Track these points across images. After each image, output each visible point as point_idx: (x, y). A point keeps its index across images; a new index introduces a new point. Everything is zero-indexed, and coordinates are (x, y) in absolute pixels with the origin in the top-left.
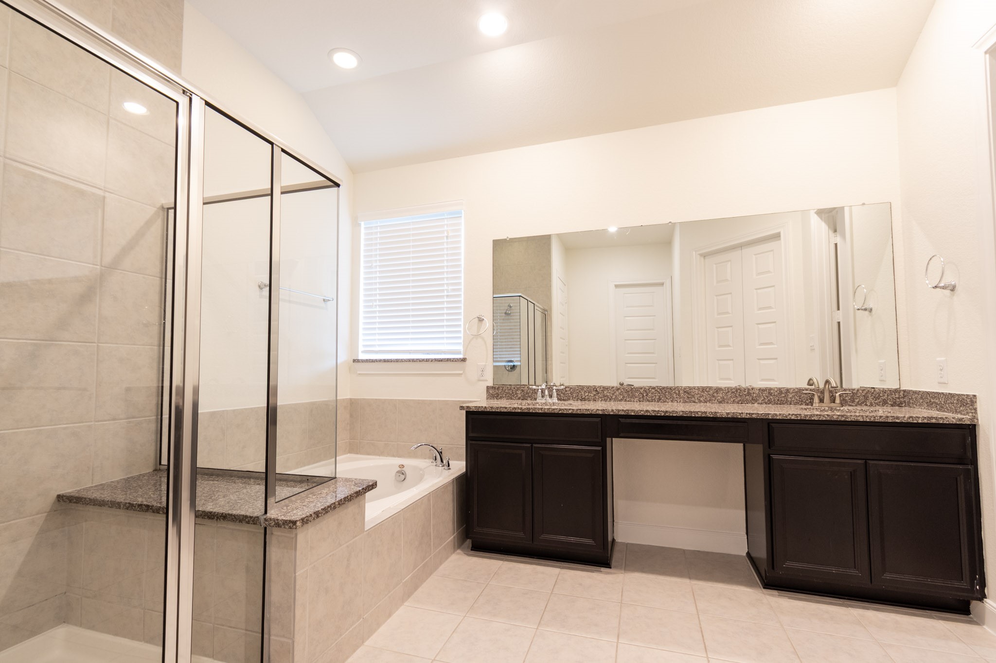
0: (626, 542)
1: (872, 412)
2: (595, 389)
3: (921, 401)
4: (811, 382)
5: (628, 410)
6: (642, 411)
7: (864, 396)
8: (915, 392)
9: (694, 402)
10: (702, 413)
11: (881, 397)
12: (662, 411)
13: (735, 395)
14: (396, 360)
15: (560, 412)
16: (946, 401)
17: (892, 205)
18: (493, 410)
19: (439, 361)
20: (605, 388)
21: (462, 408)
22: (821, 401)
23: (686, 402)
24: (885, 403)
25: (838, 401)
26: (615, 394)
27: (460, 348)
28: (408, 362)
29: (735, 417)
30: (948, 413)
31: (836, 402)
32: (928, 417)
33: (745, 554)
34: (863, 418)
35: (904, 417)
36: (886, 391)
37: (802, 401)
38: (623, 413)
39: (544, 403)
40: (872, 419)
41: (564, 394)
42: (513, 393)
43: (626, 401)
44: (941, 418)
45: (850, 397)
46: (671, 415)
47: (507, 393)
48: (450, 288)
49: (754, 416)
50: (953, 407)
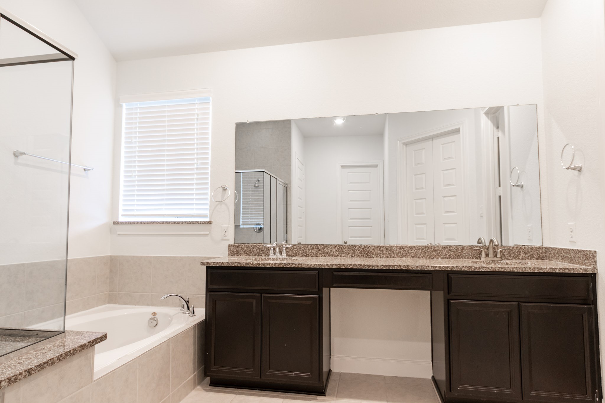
0: (340, 372)
1: (523, 264)
2: (317, 247)
3: (558, 255)
4: (480, 241)
5: (340, 265)
6: (350, 265)
7: (518, 252)
8: (553, 249)
9: (394, 257)
10: (398, 266)
11: (529, 252)
12: (366, 265)
13: (425, 252)
14: (152, 222)
15: (285, 266)
16: (575, 255)
17: (538, 106)
18: (229, 265)
19: (189, 223)
20: (325, 246)
21: (202, 263)
22: (487, 255)
23: (387, 257)
24: (532, 257)
25: (499, 256)
26: (333, 251)
27: (207, 212)
28: (162, 225)
29: (423, 269)
30: (577, 264)
31: (498, 257)
32: (563, 268)
33: (430, 378)
34: (517, 270)
35: (546, 268)
36: (533, 248)
37: (473, 256)
38: (336, 267)
39: (275, 259)
40: (524, 270)
41: (292, 251)
42: (250, 250)
43: (341, 256)
44: (572, 269)
45: (507, 253)
46: (374, 268)
47: (245, 250)
48: (200, 162)
49: (437, 268)
50: (580, 260)
